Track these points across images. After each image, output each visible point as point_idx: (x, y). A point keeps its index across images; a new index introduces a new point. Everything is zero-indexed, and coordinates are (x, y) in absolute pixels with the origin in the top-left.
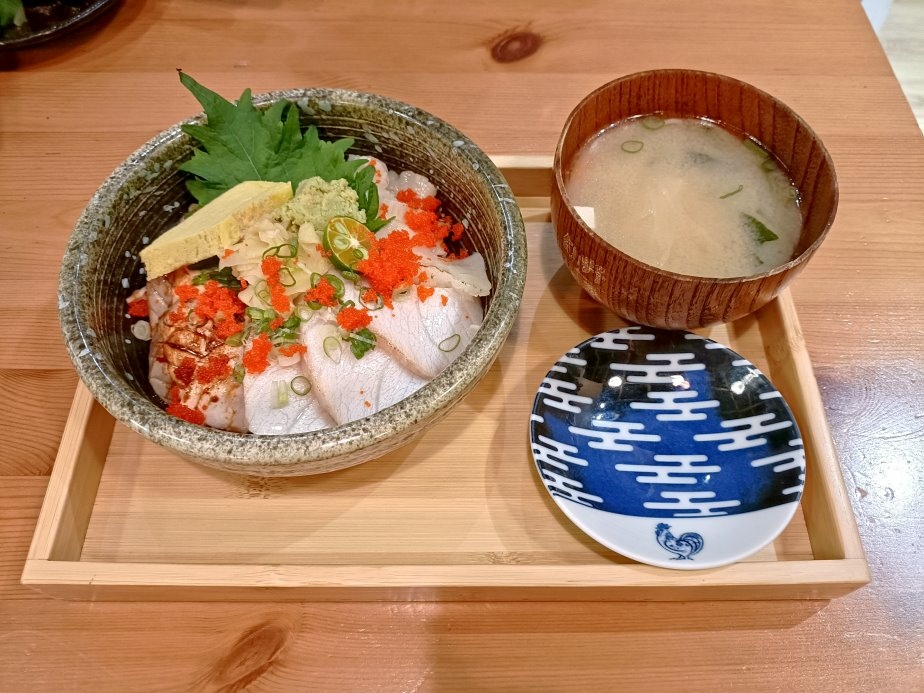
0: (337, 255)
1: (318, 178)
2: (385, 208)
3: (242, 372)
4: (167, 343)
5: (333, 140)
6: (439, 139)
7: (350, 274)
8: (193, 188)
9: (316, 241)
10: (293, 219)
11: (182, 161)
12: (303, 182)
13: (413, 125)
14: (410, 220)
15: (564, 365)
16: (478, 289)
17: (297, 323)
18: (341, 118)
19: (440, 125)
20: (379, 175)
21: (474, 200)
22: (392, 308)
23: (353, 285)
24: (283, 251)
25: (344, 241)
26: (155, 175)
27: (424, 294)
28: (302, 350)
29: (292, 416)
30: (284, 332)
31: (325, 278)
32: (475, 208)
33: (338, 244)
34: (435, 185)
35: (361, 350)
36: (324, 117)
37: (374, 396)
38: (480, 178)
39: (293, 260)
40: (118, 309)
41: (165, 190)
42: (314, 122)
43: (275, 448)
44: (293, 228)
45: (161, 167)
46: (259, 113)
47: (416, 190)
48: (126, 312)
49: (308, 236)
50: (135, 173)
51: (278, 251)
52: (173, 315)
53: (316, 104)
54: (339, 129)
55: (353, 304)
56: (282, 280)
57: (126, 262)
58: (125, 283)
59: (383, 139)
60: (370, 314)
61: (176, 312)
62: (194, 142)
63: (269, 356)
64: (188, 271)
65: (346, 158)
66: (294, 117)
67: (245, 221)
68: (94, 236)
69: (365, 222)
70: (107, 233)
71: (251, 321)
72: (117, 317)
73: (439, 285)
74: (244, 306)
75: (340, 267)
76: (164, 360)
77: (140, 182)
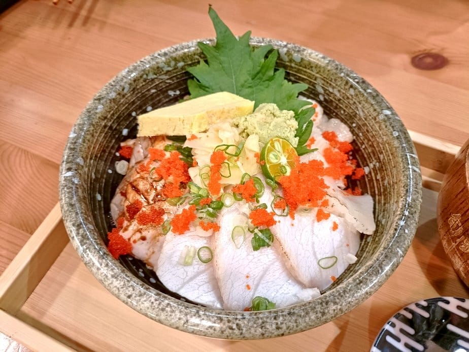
0: (268, 166)
1: (275, 105)
2: (313, 141)
3: (168, 228)
4: (131, 184)
5: (294, 82)
6: (372, 105)
7: (272, 183)
8: (191, 85)
9: (257, 149)
10: (246, 128)
11: (190, 65)
12: (263, 104)
13: (355, 89)
14: (327, 154)
15: (411, 312)
16: (365, 228)
17: (220, 206)
18: (304, 69)
19: (376, 96)
20: (317, 116)
21: (381, 157)
22: (293, 218)
23: (271, 191)
24: (231, 150)
25: (277, 157)
26: (170, 69)
27: (321, 216)
28: (216, 228)
29: (190, 274)
30: (208, 210)
31: (254, 180)
32: (380, 162)
33: (272, 158)
34: (354, 135)
35: (258, 244)
36: (293, 65)
37: (255, 283)
38: (396, 143)
39: (236, 158)
40: (113, 147)
41: (173, 80)
42: (285, 67)
43: (163, 310)
44: (244, 135)
45: (175, 65)
46: (251, 48)
47: (337, 133)
48: (117, 151)
49: (253, 145)
50: (157, 63)
51: (227, 148)
52: (143, 166)
53: (291, 54)
54: (300, 77)
55: (266, 207)
56: (222, 170)
57: (131, 119)
58: (125, 132)
59: (327, 92)
60: (276, 218)
61: (145, 165)
62: (202, 56)
63: (191, 223)
64: (165, 138)
65: (298, 97)
66: (273, 59)
67: (214, 119)
68: (113, 95)
69: (296, 146)
70: (124, 96)
71: (189, 192)
72: (110, 153)
73: (334, 213)
74: (189, 178)
75: (266, 175)
76: (124, 194)
77: (158, 70)
